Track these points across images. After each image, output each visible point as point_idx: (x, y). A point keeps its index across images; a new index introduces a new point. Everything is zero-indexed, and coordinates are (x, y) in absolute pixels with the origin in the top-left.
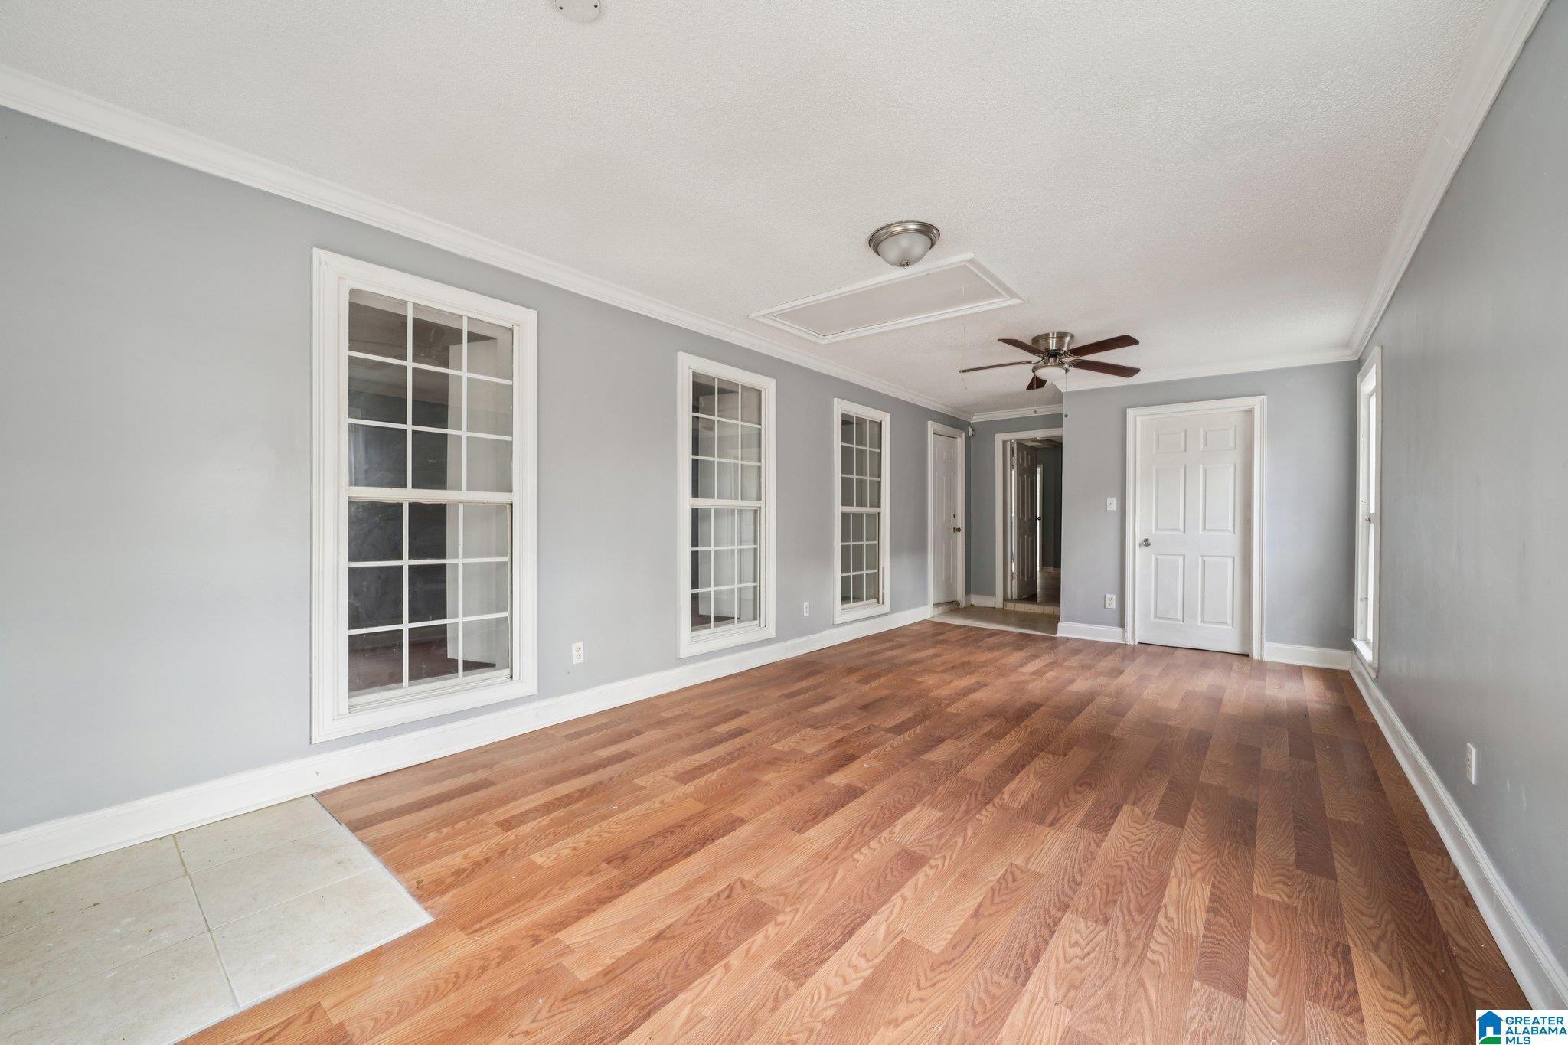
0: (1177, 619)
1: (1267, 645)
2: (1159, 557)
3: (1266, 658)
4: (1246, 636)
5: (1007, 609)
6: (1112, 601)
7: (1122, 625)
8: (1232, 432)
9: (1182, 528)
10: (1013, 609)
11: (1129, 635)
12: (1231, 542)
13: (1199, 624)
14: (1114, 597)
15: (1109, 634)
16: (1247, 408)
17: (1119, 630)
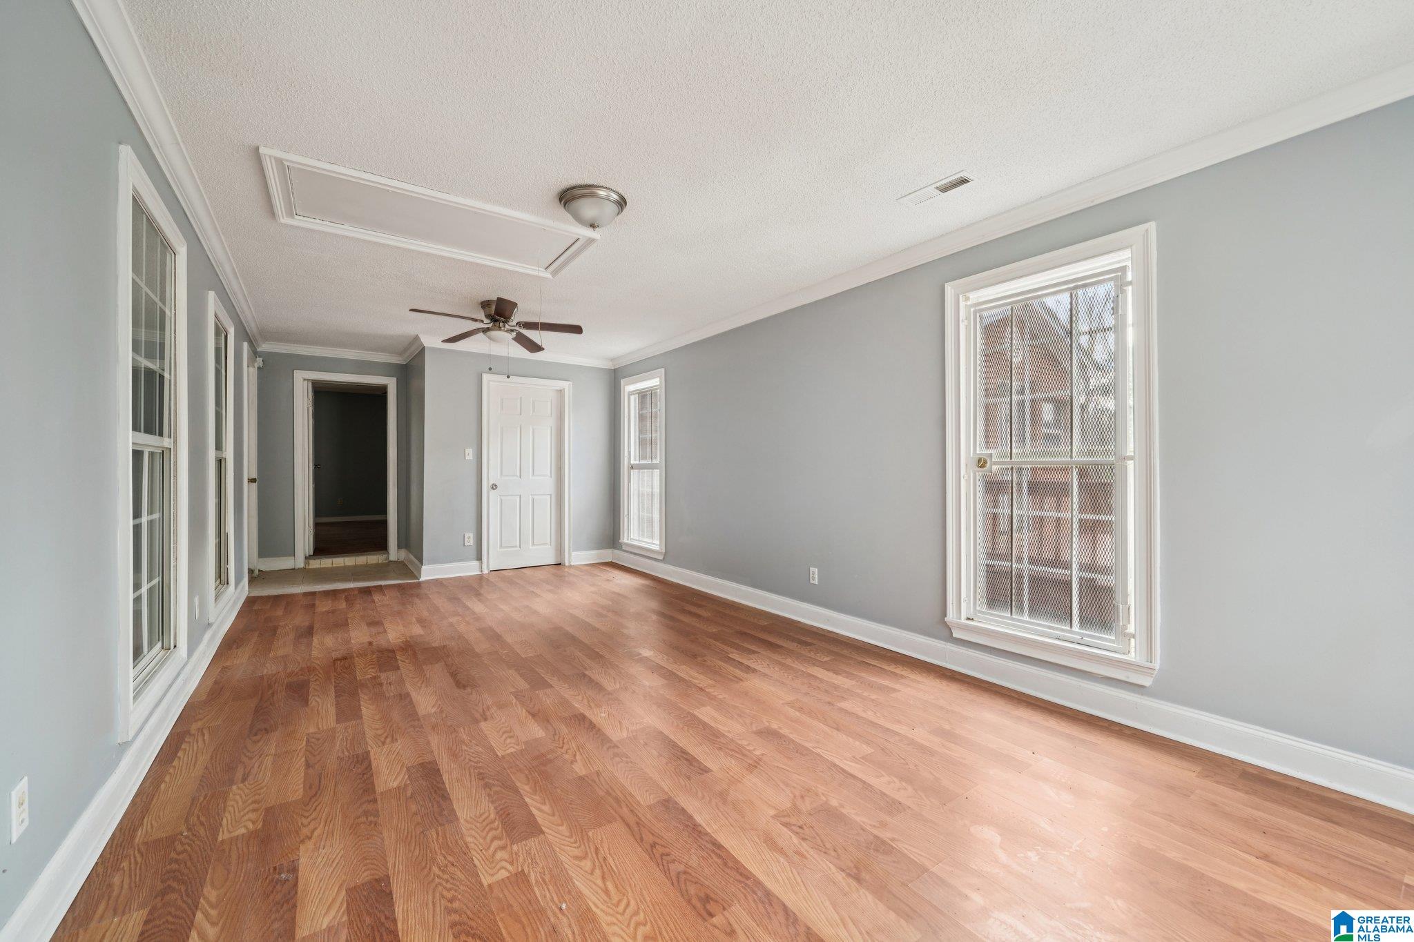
0: (516, 546)
1: (573, 554)
2: (503, 498)
3: (573, 564)
4: (560, 550)
5: (310, 567)
6: (470, 539)
7: (479, 558)
8: (549, 403)
9: (518, 475)
10: (318, 566)
11: (485, 566)
12: (549, 483)
13: (531, 547)
14: (471, 535)
15: (469, 569)
16: (558, 388)
17: (476, 563)
